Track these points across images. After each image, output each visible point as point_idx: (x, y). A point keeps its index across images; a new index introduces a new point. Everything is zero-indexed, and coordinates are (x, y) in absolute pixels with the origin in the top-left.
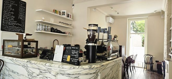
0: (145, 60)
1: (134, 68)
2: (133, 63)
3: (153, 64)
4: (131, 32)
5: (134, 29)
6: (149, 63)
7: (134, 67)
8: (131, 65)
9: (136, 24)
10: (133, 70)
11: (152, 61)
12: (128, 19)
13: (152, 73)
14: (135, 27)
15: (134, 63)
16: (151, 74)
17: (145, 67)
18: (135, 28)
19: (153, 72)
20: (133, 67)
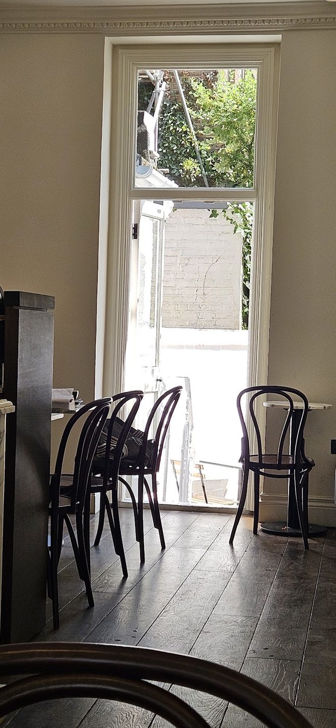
0: (246, 442)
1: (148, 518)
2: (141, 473)
3: (310, 465)
4: (140, 183)
5: (189, 164)
6: (279, 467)
7: (156, 509)
8: (124, 497)
9: (201, 115)
10: (140, 537)
11: (302, 441)
12: (108, 41)
13: (303, 548)
14: (196, 143)
15: (154, 468)
16: (294, 554)
17: (250, 505)
18: (192, 154)
19: (307, 535)
20: (138, 509)
